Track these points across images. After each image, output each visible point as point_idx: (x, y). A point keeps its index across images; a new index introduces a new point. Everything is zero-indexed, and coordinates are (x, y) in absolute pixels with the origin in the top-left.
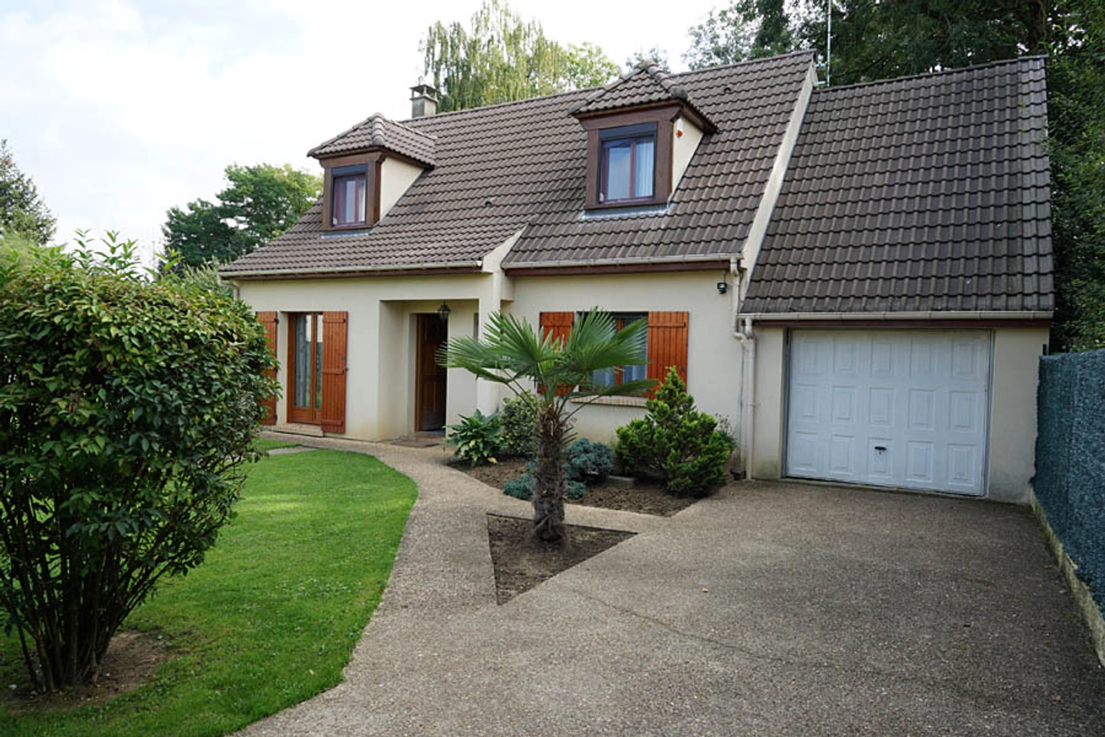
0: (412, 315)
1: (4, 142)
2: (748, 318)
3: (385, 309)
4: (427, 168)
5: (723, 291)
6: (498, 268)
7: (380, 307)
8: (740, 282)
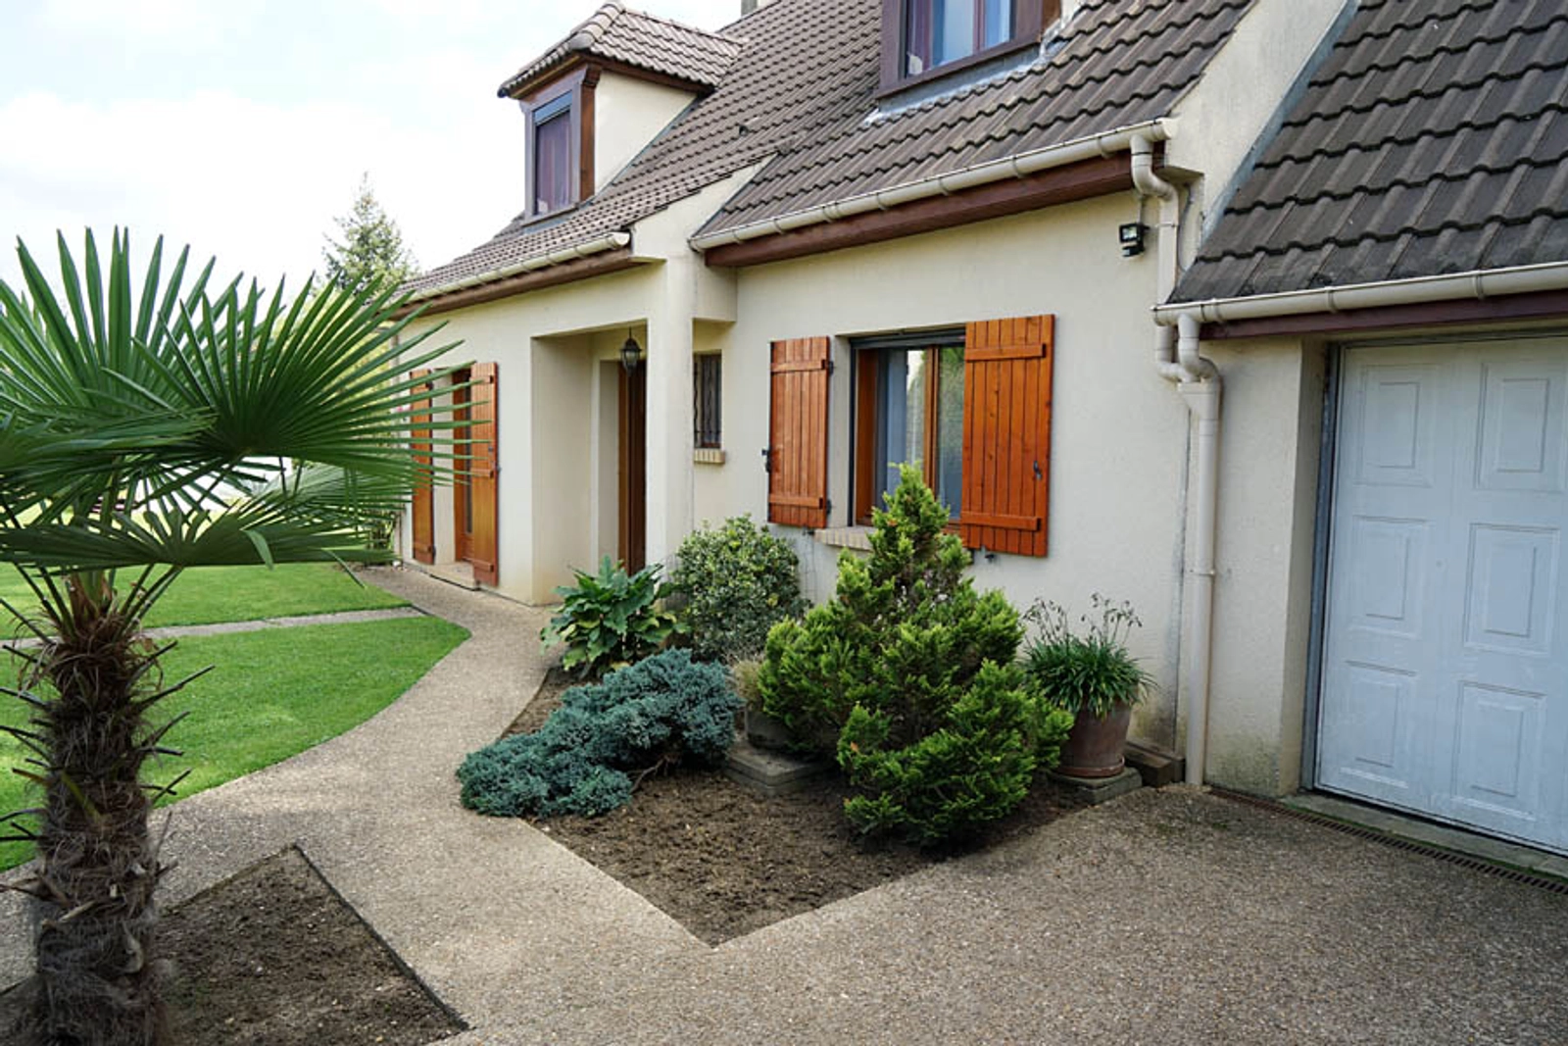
0: (603, 363)
1: (366, 175)
2: (1186, 317)
3: (539, 348)
4: (701, 91)
5: (1137, 249)
6: (683, 249)
7: (532, 346)
8: (1182, 217)
